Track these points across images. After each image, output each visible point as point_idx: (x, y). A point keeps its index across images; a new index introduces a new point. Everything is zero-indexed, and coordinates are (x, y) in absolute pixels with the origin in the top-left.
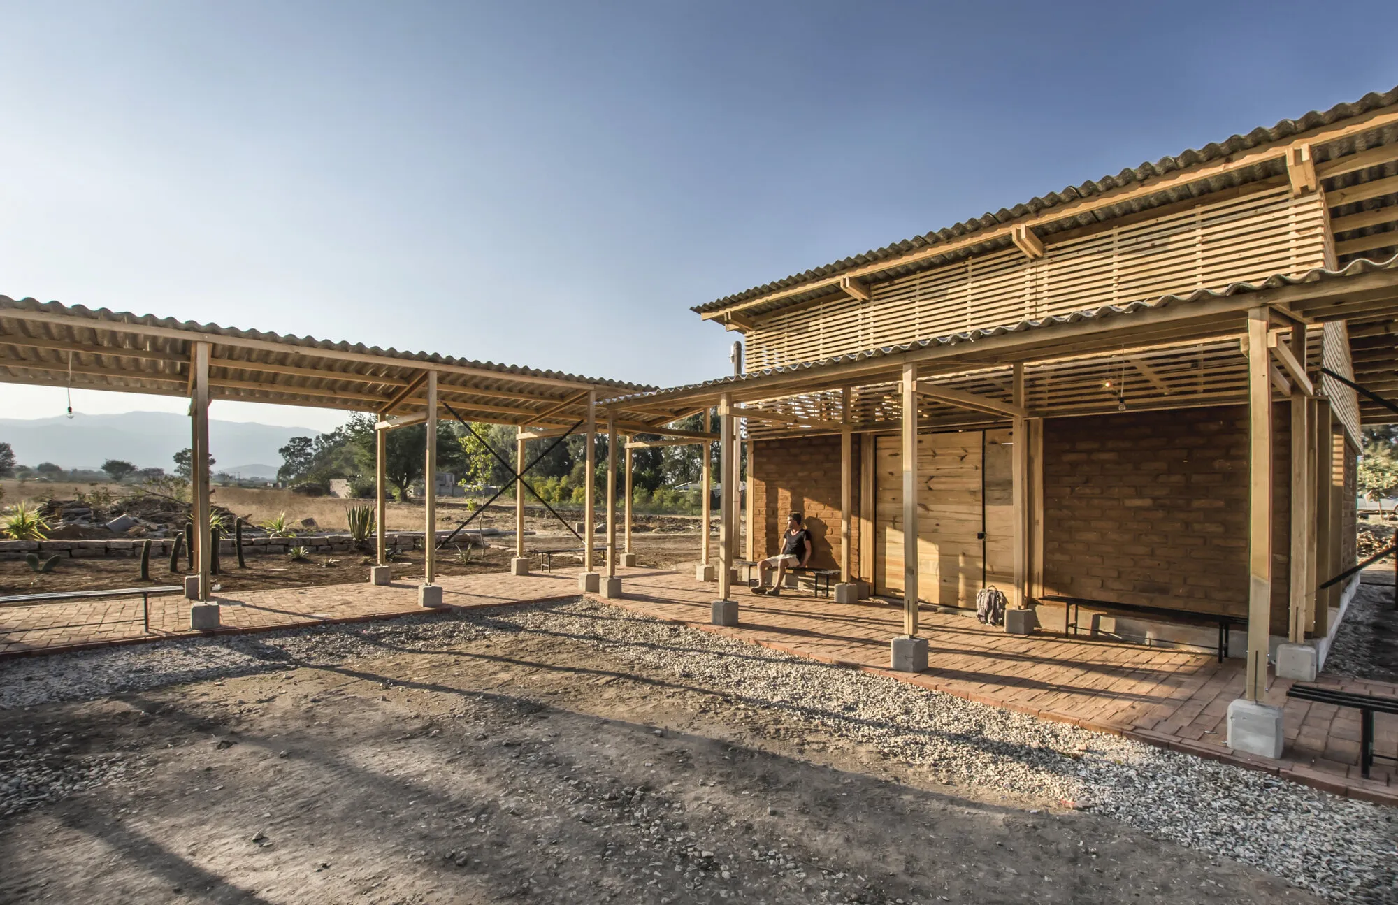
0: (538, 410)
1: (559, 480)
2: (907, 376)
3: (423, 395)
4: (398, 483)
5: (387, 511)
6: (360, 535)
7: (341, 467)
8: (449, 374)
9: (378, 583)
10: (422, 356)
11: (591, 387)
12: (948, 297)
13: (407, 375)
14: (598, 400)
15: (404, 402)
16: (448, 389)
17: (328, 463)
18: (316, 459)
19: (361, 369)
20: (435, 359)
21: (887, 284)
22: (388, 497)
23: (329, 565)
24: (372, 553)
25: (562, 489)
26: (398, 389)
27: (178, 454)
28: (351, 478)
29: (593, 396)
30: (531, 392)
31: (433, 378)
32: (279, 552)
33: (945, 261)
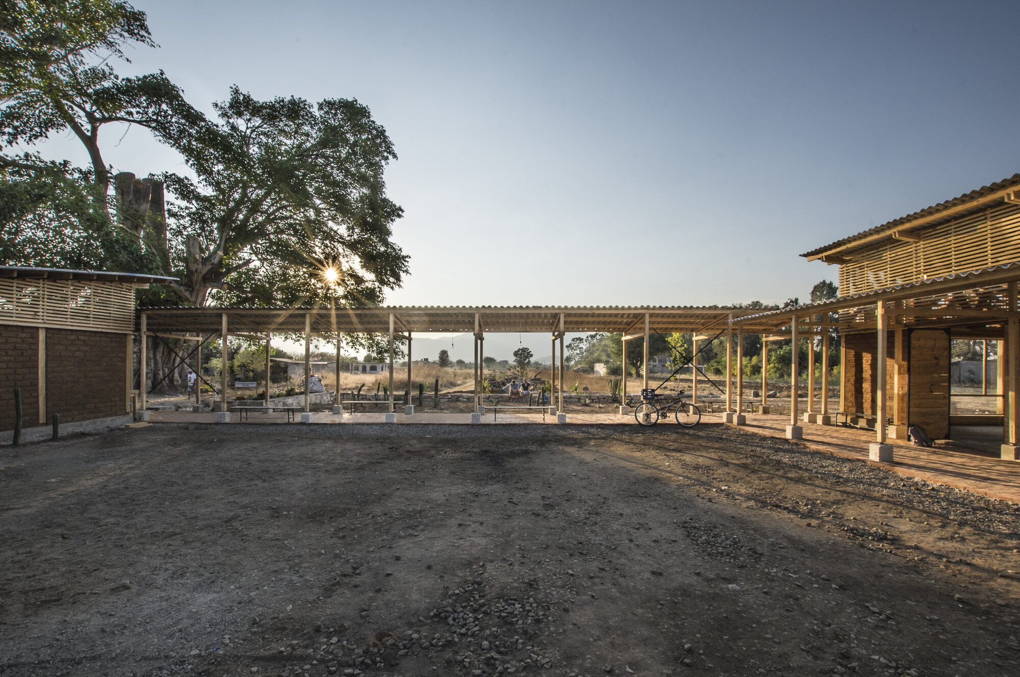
0: (703, 324)
1: (750, 360)
2: (880, 304)
3: (643, 323)
4: (634, 365)
5: (627, 383)
6: (614, 394)
7: (600, 355)
8: (653, 314)
9: (623, 414)
10: (642, 308)
11: (729, 312)
12: (978, 231)
13: (636, 316)
14: (733, 318)
15: (635, 326)
16: (654, 319)
17: (592, 353)
18: (585, 351)
19: (616, 315)
20: (648, 308)
21: (931, 230)
22: (629, 374)
23: (600, 407)
24: (620, 403)
25: (753, 367)
26: (632, 322)
27: (516, 352)
28: (607, 362)
29: (730, 316)
30: (697, 317)
31: (647, 316)
32: (576, 402)
33: (971, 212)
